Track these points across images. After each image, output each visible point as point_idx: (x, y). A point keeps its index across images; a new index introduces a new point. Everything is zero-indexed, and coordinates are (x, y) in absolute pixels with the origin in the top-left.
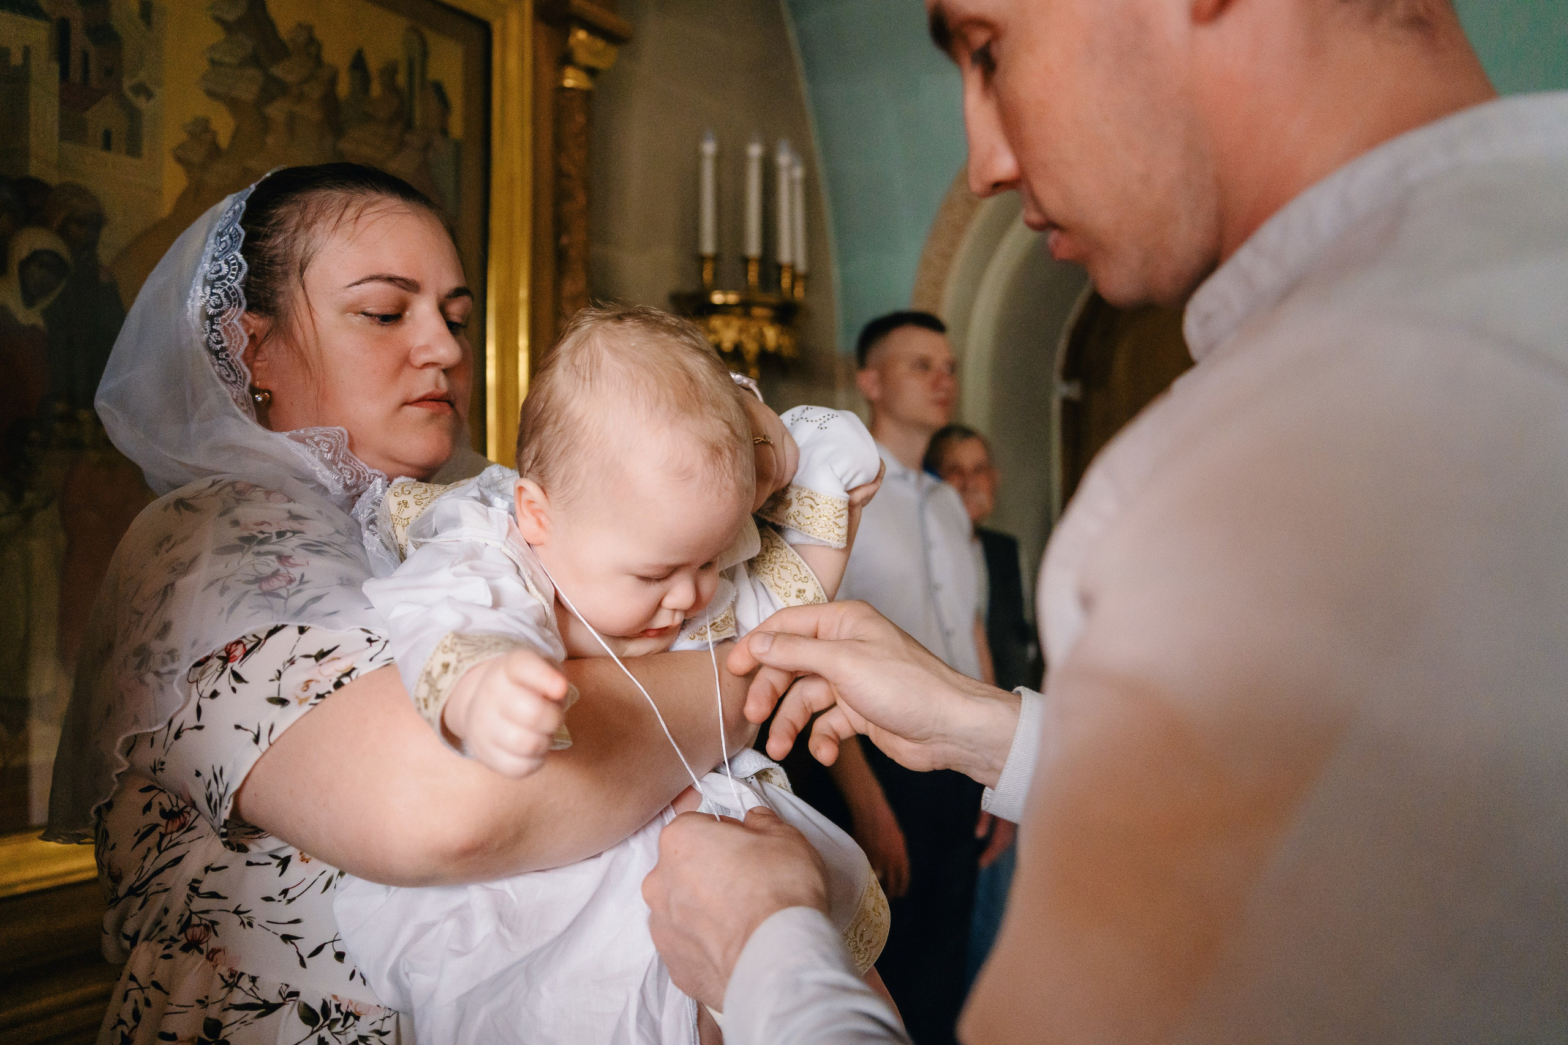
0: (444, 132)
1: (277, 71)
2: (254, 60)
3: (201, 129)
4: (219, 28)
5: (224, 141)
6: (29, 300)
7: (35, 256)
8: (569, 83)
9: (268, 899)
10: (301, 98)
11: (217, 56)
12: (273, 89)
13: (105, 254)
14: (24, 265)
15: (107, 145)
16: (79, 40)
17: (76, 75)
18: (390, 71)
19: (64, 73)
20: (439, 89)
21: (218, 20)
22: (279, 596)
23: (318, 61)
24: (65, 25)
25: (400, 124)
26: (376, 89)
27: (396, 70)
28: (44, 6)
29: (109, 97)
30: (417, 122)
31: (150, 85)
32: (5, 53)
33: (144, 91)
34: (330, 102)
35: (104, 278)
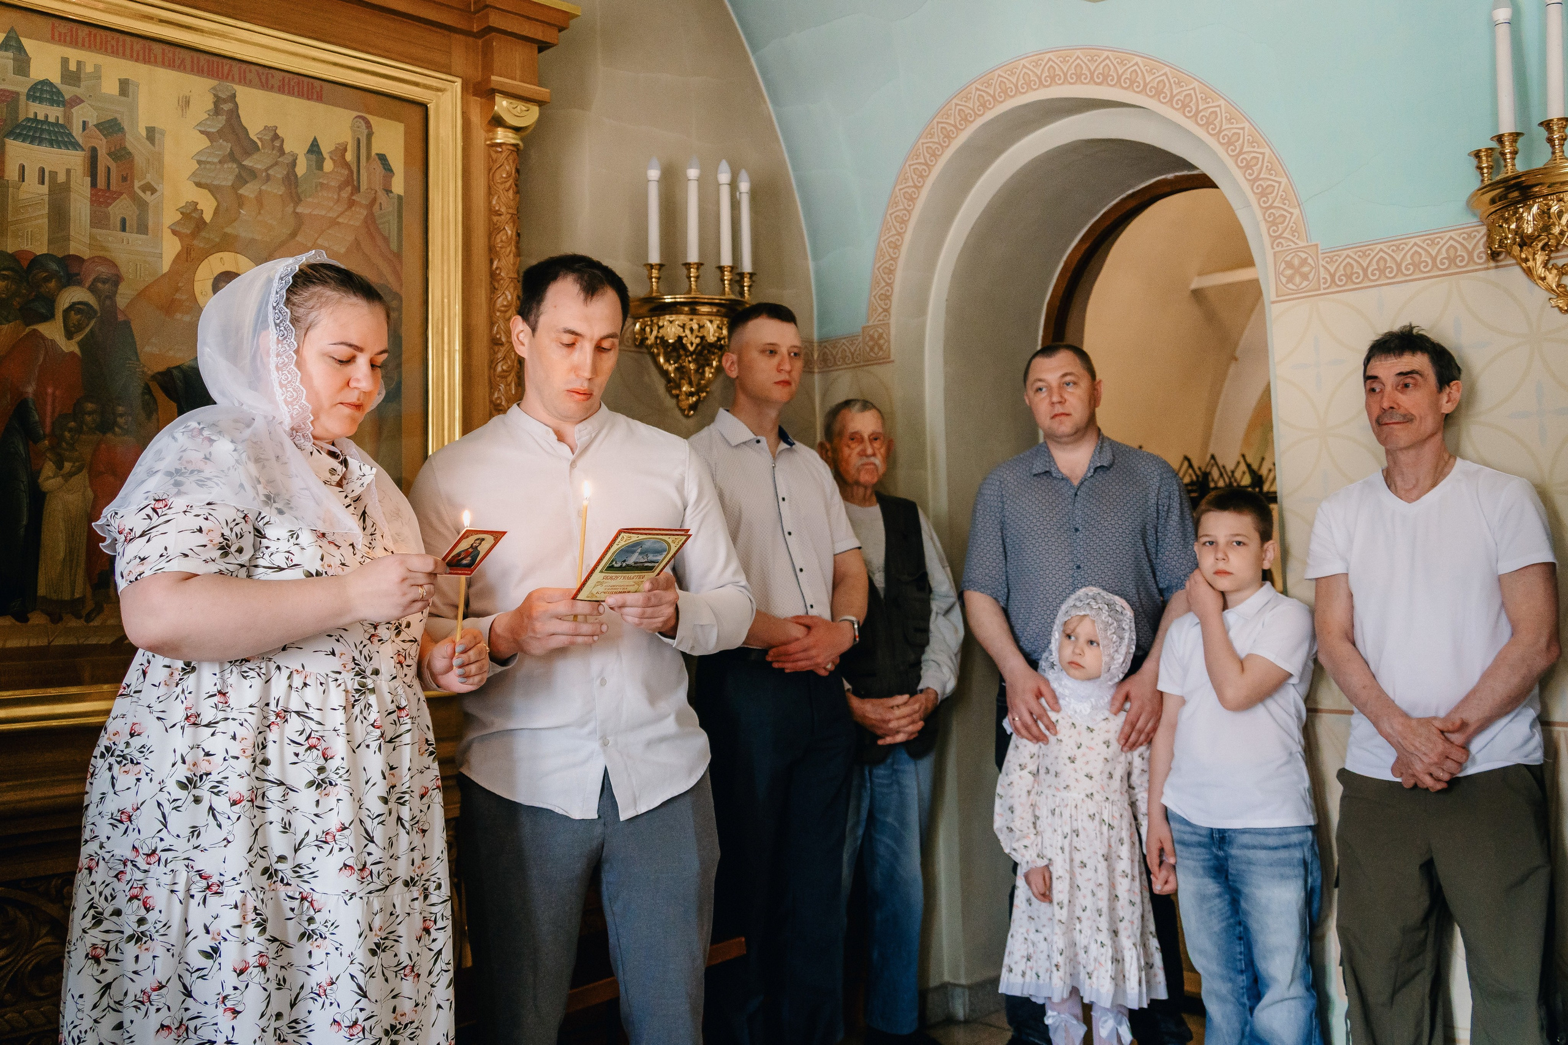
0: (388, 191)
1: (248, 162)
2: (232, 157)
3: (191, 211)
4: (203, 137)
5: (208, 217)
6: (69, 335)
7: (72, 307)
8: (498, 140)
10: (268, 178)
11: (203, 159)
12: (246, 175)
13: (121, 302)
14: (66, 312)
15: (124, 229)
16: (104, 160)
17: (101, 182)
18: (340, 151)
19: (94, 184)
20: (382, 158)
21: (202, 132)
23: (282, 151)
24: (94, 151)
25: (349, 189)
26: (328, 166)
27: (345, 150)
28: (80, 141)
29: (125, 195)
30: (364, 186)
31: (153, 183)
32: (53, 175)
33: (150, 188)
34: (291, 180)
35: (121, 318)
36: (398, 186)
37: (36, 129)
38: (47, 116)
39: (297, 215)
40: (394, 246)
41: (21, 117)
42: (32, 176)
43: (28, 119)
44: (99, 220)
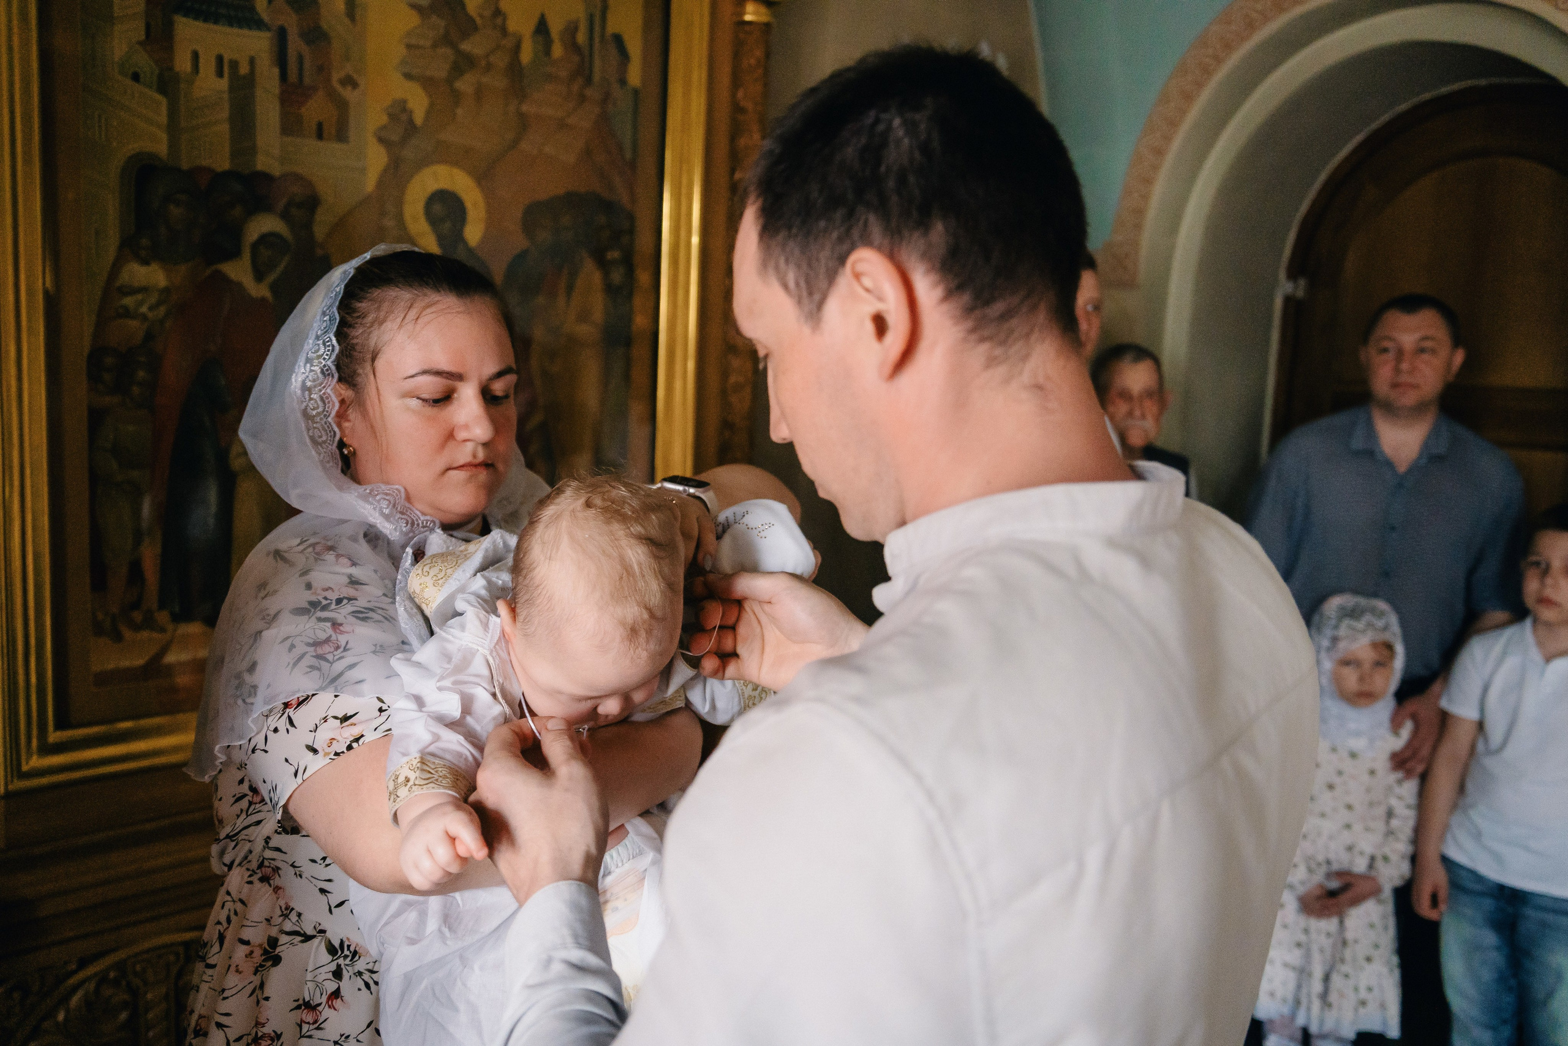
0: (623, 82)
1: (465, 46)
2: (446, 40)
3: (399, 112)
4: (414, 13)
5: (419, 118)
6: (259, 276)
7: (262, 239)
8: (748, 18)
9: (314, 861)
10: (489, 67)
11: (413, 41)
12: (463, 64)
13: (320, 232)
14: (255, 246)
15: (320, 136)
16: (295, 43)
17: (293, 76)
18: (571, 30)
19: (284, 76)
20: (618, 40)
21: (410, 6)
22: (327, 660)
23: (504, 31)
24: (282, 35)
25: (580, 81)
26: (557, 51)
27: (576, 29)
28: (265, 17)
29: (320, 92)
30: (597, 77)
31: (355, 76)
32: (234, 65)
33: (350, 82)
34: (515, 70)
35: (319, 252)
36: (635, 76)
39: (522, 118)
40: (628, 155)
42: (207, 67)
44: (291, 125)
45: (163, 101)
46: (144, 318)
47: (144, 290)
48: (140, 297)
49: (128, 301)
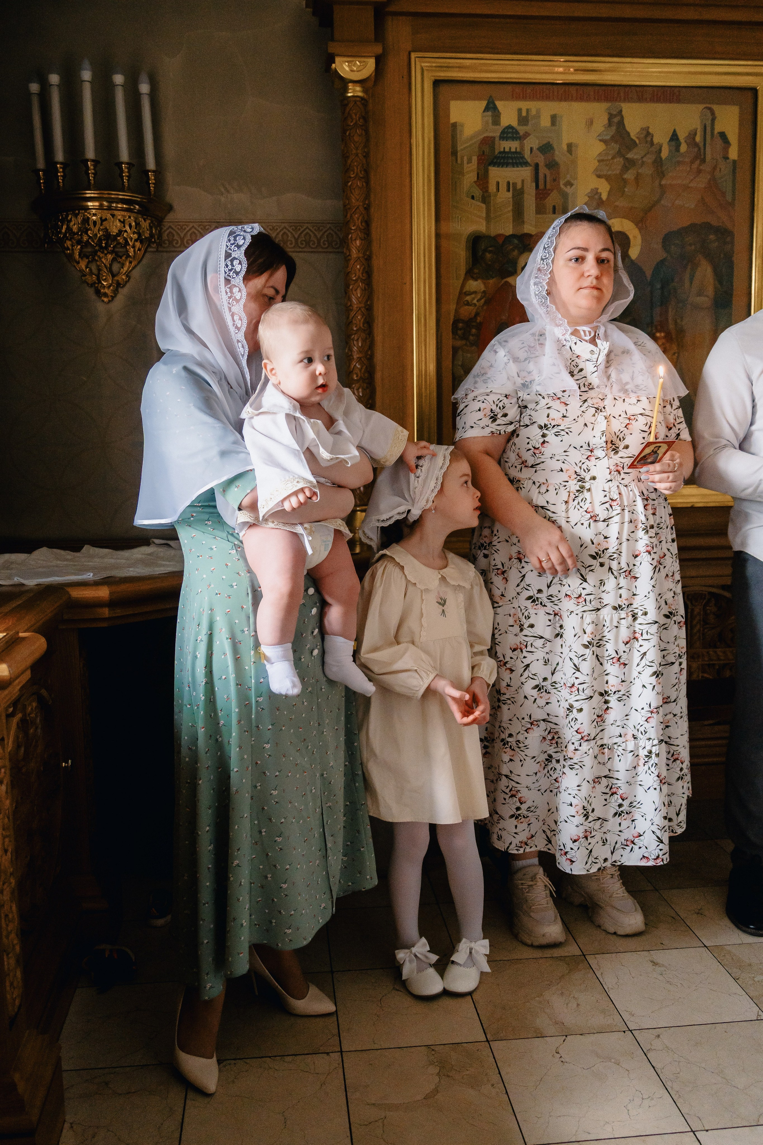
0: (726, 158)
1: (630, 156)
2: (620, 154)
3: (593, 195)
4: (602, 143)
5: (604, 197)
10: (643, 164)
11: (601, 158)
12: (629, 164)
15: (554, 212)
16: (543, 170)
17: (541, 186)
18: (692, 135)
19: (537, 187)
20: (723, 136)
21: (600, 140)
23: (652, 143)
24: (537, 166)
25: (698, 162)
26: (683, 148)
27: (695, 134)
28: (529, 160)
29: (555, 191)
30: (708, 157)
31: (571, 180)
32: (515, 184)
33: (569, 184)
34: (658, 162)
36: (733, 153)
37: (504, 158)
38: (510, 148)
39: (662, 186)
40: (729, 198)
41: (497, 152)
42: (503, 187)
43: (500, 153)
44: (540, 210)
45: (484, 206)
46: (475, 305)
47: (475, 292)
48: (473, 296)
49: (468, 298)
